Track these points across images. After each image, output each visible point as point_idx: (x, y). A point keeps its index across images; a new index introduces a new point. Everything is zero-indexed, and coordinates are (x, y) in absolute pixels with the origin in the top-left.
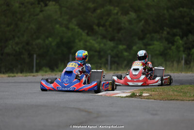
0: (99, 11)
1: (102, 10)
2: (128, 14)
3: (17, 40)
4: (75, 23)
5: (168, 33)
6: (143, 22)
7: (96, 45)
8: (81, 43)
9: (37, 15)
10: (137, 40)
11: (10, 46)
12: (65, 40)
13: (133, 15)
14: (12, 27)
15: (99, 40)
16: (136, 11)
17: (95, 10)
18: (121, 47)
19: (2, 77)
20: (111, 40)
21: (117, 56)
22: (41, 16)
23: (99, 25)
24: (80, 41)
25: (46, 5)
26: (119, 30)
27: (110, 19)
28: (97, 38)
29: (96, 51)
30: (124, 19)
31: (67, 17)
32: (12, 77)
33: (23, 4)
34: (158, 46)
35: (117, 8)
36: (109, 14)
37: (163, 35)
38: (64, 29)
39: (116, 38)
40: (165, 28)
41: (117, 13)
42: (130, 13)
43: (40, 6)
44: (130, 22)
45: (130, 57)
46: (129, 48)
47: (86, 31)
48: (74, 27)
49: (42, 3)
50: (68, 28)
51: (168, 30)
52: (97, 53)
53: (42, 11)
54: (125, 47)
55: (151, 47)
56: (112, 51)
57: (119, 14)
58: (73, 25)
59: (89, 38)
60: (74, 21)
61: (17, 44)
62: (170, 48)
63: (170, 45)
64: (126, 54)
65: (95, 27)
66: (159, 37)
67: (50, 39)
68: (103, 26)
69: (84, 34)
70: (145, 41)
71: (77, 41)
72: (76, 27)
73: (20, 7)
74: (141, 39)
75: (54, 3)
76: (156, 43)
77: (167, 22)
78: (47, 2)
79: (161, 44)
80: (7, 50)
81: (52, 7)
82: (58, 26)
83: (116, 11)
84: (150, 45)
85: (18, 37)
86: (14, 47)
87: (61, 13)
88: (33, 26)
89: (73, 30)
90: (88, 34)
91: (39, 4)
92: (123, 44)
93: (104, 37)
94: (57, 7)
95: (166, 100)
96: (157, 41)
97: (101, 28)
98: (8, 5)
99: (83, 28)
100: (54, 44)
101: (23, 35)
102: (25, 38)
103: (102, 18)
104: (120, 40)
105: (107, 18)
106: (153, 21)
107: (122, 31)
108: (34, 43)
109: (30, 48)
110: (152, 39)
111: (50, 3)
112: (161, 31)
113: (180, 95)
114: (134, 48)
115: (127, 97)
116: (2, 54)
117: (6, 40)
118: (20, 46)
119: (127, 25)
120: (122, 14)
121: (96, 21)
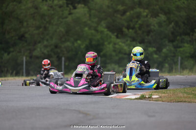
0: (128, 14)
1: (132, 12)
2: (158, 16)
3: (45, 43)
4: (104, 25)
6: (173, 24)
7: (126, 48)
8: (111, 46)
9: (66, 17)
10: (167, 42)
11: (39, 49)
12: (94, 43)
13: (163, 17)
14: (41, 30)
15: (129, 42)
16: (165, 14)
17: (124, 13)
18: (151, 49)
22: (70, 18)
23: (128, 28)
24: (109, 43)
25: (75, 8)
26: (149, 32)
27: (139, 22)
28: (127, 41)
29: (125, 54)
30: (154, 22)
31: (96, 20)
33: (51, 7)
34: (187, 48)
35: (147, 11)
36: (138, 16)
37: (194, 38)
38: (93, 31)
39: (146, 40)
41: (147, 16)
42: (160, 15)
43: (68, 9)
44: (160, 25)
45: (160, 60)
46: (159, 50)
47: (115, 34)
48: (103, 29)
49: (70, 6)
50: (97, 31)
52: (126, 56)
53: (70, 14)
54: (154, 49)
55: (181, 49)
57: (149, 16)
58: (102, 27)
59: (118, 40)
60: (103, 24)
61: (46, 46)
64: (155, 56)
65: (125, 30)
66: (189, 39)
67: (79, 42)
68: (133, 28)
69: (113, 36)
70: (175, 43)
71: (106, 43)
72: (106, 30)
73: (49, 10)
74: (172, 41)
75: (83, 6)
76: (186, 45)
78: (76, 5)
79: (192, 46)
81: (81, 10)
82: (86, 29)
83: (145, 14)
84: (180, 47)
85: (47, 40)
86: (43, 50)
87: (90, 15)
88: (62, 29)
89: (102, 32)
90: (117, 37)
91: (67, 6)
92: (152, 47)
93: (134, 40)
94: (86, 9)
96: (188, 43)
97: (130, 30)
98: (36, 8)
99: (112, 31)
100: (83, 47)
101: (52, 38)
102: (54, 41)
103: (131, 21)
104: (150, 43)
105: (136, 20)
106: (184, 23)
107: (152, 34)
108: (63, 46)
109: (59, 51)
110: (182, 41)
111: (80, 6)
112: (191, 33)
113: (189, 97)
114: (164, 50)
115: (136, 99)
116: (31, 57)
117: (35, 43)
118: (49, 49)
119: (156, 27)
120: (151, 16)
121: (126, 24)
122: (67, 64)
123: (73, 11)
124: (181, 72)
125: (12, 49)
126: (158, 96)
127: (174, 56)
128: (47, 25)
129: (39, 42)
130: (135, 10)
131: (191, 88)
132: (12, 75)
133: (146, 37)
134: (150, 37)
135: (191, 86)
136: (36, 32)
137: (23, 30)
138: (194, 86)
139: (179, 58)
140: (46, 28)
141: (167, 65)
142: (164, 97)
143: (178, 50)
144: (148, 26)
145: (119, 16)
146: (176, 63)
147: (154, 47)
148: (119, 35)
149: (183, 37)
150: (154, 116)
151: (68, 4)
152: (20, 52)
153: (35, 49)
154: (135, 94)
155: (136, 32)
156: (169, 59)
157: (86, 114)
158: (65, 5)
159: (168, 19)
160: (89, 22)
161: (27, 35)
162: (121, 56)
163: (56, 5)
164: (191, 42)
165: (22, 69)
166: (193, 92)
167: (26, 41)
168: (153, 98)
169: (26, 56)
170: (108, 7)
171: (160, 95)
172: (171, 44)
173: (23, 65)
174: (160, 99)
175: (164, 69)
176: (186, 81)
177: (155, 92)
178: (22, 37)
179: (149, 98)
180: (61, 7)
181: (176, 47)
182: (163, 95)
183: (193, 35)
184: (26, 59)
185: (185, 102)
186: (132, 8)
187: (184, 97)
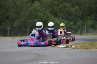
0: (60, 6)
1: (62, 5)
2: (75, 7)
3: (19, 20)
5: (95, 16)
6: (82, 10)
7: (59, 22)
9: (29, 8)
10: (79, 20)
11: (16, 23)
12: (43, 20)
13: (77, 7)
14: (17, 14)
15: (60, 20)
16: (79, 5)
17: (58, 5)
18: (71, 23)
19: (9, 38)
20: (66, 20)
21: (69, 27)
22: (31, 8)
23: (60, 12)
25: (34, 3)
27: (66, 10)
30: (73, 10)
31: (44, 9)
32: (14, 38)
33: (22, 2)
34: (89, 22)
35: (69, 4)
36: (65, 7)
37: (93, 17)
38: (43, 14)
39: (69, 19)
40: (93, 14)
41: (69, 7)
42: (76, 6)
43: (30, 3)
44: (76, 11)
45: (76, 28)
46: (75, 23)
47: (54, 15)
49: (32, 2)
50: (45, 14)
51: (95, 14)
53: (32, 6)
54: (73, 23)
55: (86, 23)
56: (67, 25)
57: (70, 7)
58: (47, 12)
59: (55, 19)
60: (48, 11)
61: (19, 22)
62: (96, 24)
63: (96, 22)
64: (74, 26)
65: (58, 14)
67: (36, 20)
68: (62, 13)
69: (53, 17)
71: (49, 20)
72: (49, 14)
73: (21, 4)
74: (82, 19)
75: (38, 2)
76: (89, 21)
77: (95, 10)
78: (34, 1)
79: (92, 22)
80: (14, 25)
81: (37, 4)
82: (39, 13)
83: (69, 6)
84: (86, 22)
85: (20, 19)
87: (41, 7)
88: (27, 13)
89: (47, 15)
90: (55, 17)
91: (30, 2)
92: (72, 22)
93: (63, 18)
94: (39, 4)
95: (82, 49)
96: (89, 20)
97: (61, 14)
98: (15, 3)
101: (22, 18)
102: (23, 19)
103: (62, 9)
104: (71, 20)
105: (64, 9)
106: (88, 10)
107: (72, 15)
108: (28, 22)
109: (26, 24)
110: (87, 19)
111: (36, 2)
112: (91, 15)
113: (90, 46)
114: (78, 23)
115: (64, 47)
116: (12, 27)
117: (14, 20)
118: (21, 23)
119: (74, 12)
120: (72, 7)
121: (59, 11)
122: (30, 30)
123: (33, 4)
124: (86, 34)
125: (2, 23)
126: (75, 46)
127: (83, 26)
128: (20, 11)
129: (16, 20)
130: (63, 4)
131: (91, 42)
132: (3, 36)
133: (69, 17)
134: (71, 17)
135: (91, 41)
136: (15, 15)
137: (8, 14)
138: (93, 41)
139: (86, 27)
140: (19, 13)
141: (79, 31)
142: (78, 46)
143: (85, 23)
144: (70, 11)
145: (55, 7)
146: (83, 30)
147: (73, 22)
148: (56, 16)
149: (87, 17)
150: (73, 56)
151: (30, 1)
152: (6, 25)
153: (14, 23)
154: (64, 45)
155: (64, 15)
156: (80, 28)
157: (39, 55)
158: (29, 2)
159: (80, 8)
160: (41, 10)
161: (10, 17)
162: (56, 26)
163: (24, 2)
164: (91, 19)
165: (8, 33)
166: (92, 44)
167: (10, 19)
168: (72, 47)
169: (10, 27)
170: (50, 2)
171: (76, 45)
172: (81, 20)
173: (8, 31)
174: (76, 47)
175: (78, 33)
176: (89, 39)
177: (73, 44)
178: (7, 17)
179: (70, 47)
180: (27, 2)
181: (84, 22)
182: (77, 45)
183: (92, 16)
184: (10, 28)
185: (88, 49)
186: (62, 3)
187: (88, 46)
